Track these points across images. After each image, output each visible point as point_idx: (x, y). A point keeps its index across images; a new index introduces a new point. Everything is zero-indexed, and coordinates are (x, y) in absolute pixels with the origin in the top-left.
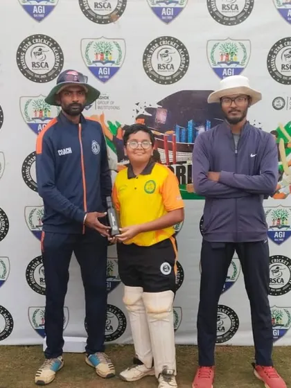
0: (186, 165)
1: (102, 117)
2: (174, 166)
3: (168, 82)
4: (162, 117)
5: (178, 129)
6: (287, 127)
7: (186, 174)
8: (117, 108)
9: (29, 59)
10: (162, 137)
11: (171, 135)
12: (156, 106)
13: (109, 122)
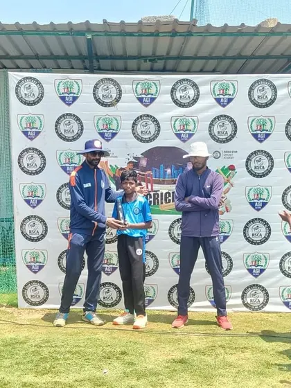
0: (159, 193)
1: (107, 162)
2: (152, 193)
3: (148, 142)
4: (144, 163)
5: (154, 171)
6: (222, 170)
7: (160, 199)
8: (116, 157)
9: (62, 128)
10: (144, 175)
11: (149, 174)
12: (140, 156)
13: (111, 166)
